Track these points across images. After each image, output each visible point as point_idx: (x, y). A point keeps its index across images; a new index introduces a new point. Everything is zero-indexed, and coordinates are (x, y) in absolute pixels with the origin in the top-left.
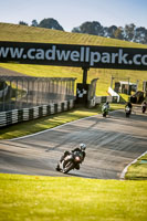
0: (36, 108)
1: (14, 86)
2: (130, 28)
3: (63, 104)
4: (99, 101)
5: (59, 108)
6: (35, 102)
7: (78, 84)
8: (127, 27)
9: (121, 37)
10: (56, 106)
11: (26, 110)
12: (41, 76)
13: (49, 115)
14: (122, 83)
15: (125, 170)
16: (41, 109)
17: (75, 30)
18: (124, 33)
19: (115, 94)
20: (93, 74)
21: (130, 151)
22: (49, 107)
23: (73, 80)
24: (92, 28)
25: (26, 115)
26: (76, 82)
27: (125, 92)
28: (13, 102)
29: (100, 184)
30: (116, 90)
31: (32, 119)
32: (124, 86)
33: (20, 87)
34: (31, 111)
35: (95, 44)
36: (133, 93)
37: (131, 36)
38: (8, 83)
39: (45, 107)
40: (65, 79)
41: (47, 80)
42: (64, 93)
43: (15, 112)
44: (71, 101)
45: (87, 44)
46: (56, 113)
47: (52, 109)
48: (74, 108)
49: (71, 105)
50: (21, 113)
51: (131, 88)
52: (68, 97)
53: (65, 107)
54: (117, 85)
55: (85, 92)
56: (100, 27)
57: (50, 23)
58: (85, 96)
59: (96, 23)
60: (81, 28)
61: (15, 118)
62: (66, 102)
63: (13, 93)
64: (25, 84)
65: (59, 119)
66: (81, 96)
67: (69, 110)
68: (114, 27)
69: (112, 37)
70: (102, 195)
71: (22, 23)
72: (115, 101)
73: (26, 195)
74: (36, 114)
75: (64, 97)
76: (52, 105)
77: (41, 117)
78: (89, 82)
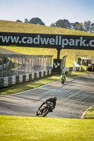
0: (27, 75)
1: (13, 60)
2: (88, 24)
3: (45, 72)
4: (68, 70)
5: (42, 74)
6: (26, 71)
7: (54, 60)
8: (85, 23)
9: (82, 29)
10: (40, 73)
11: (21, 76)
12: (31, 54)
13: (36, 79)
14: (82, 58)
15: (84, 114)
16: (30, 75)
17: (52, 25)
18: (84, 27)
19: (78, 66)
20: (64, 52)
21: (87, 101)
22: (35, 74)
23: (51, 56)
24: (63, 24)
25: (21, 79)
26: (53, 58)
27: (84, 64)
28: (13, 71)
29: (67, 121)
30: (79, 63)
31: (25, 82)
32: (83, 60)
33: (17, 62)
34: (24, 77)
35: (65, 34)
36: (89, 65)
37: (88, 29)
38: (10, 59)
39: (33, 74)
40: (46, 56)
41: (34, 57)
42: (45, 65)
43: (14, 77)
44: (50, 70)
45: (60, 33)
46: (40, 78)
47: (38, 76)
48: (52, 75)
49: (50, 73)
50: (17, 78)
51: (88, 62)
52: (48, 68)
53: (46, 74)
54: (79, 60)
55: (59, 64)
56: (68, 23)
57: (36, 21)
58: (59, 67)
59: (66, 21)
60: (56, 23)
61: (14, 81)
62: (46, 71)
63: (13, 65)
64: (20, 59)
65: (42, 82)
66: (56, 67)
67: (49, 76)
68: (77, 23)
69: (76, 29)
70: (68, 128)
71: (18, 21)
72: (78, 70)
73: (20, 128)
74: (27, 78)
75: (45, 68)
76: (38, 72)
77: (31, 81)
78: (61, 58)
